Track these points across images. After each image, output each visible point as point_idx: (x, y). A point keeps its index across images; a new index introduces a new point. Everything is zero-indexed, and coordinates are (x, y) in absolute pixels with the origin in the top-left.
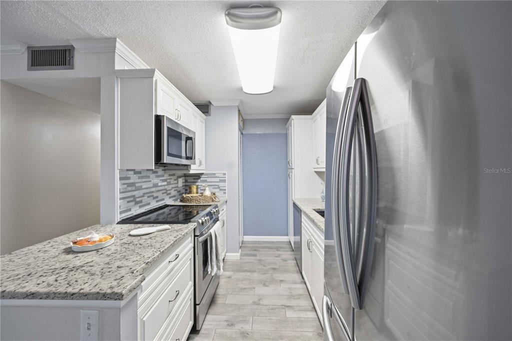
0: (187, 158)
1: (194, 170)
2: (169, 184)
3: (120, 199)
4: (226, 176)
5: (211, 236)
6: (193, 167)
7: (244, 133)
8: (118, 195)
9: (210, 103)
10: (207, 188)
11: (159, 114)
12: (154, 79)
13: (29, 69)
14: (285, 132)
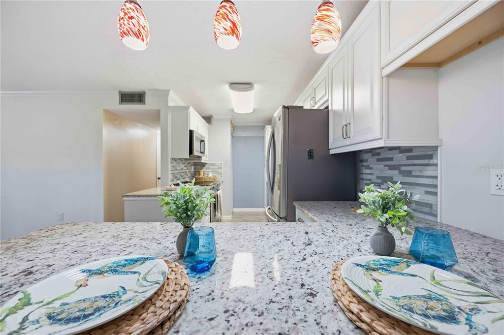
0: (201, 153)
1: (204, 160)
2: (188, 169)
3: (171, 174)
4: (222, 165)
5: (217, 195)
6: (203, 158)
7: (234, 135)
8: (170, 172)
9: (212, 116)
10: (210, 173)
11: (191, 129)
12: (189, 111)
13: (120, 104)
14: (262, 135)
